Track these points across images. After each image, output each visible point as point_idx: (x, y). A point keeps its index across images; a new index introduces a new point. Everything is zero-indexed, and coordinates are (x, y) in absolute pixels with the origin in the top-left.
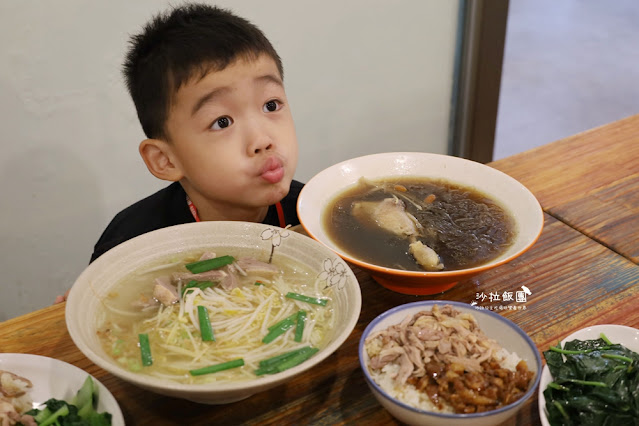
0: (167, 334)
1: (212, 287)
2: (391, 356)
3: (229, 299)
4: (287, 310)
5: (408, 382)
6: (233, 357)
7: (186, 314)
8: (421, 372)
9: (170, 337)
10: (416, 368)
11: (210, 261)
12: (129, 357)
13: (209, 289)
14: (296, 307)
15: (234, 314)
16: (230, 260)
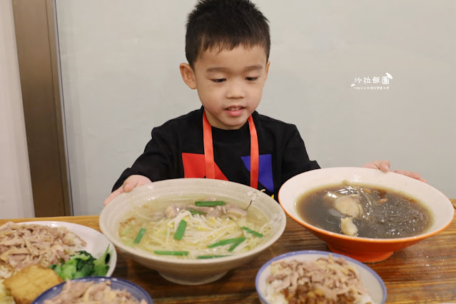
0: (156, 230)
1: (200, 214)
2: (281, 275)
3: (206, 223)
4: (235, 235)
5: (281, 292)
6: (184, 250)
7: (173, 224)
8: (293, 288)
9: (157, 232)
10: (291, 285)
11: (211, 202)
12: (128, 238)
13: (198, 215)
14: (243, 234)
15: (202, 230)
16: (222, 203)
